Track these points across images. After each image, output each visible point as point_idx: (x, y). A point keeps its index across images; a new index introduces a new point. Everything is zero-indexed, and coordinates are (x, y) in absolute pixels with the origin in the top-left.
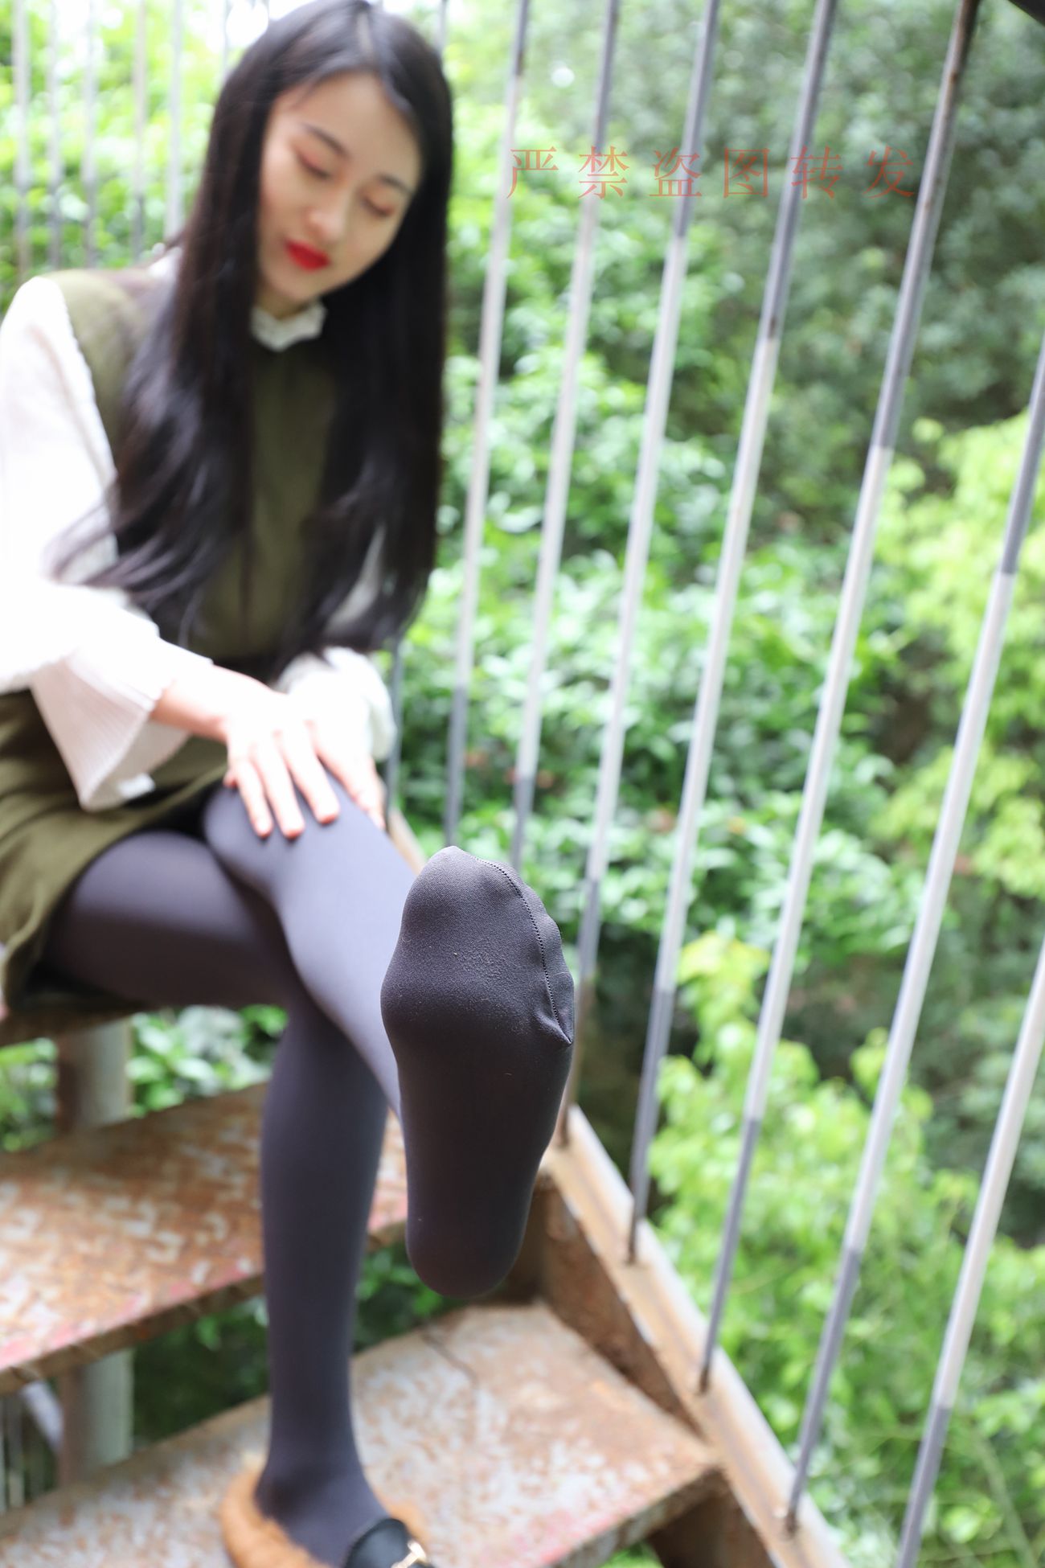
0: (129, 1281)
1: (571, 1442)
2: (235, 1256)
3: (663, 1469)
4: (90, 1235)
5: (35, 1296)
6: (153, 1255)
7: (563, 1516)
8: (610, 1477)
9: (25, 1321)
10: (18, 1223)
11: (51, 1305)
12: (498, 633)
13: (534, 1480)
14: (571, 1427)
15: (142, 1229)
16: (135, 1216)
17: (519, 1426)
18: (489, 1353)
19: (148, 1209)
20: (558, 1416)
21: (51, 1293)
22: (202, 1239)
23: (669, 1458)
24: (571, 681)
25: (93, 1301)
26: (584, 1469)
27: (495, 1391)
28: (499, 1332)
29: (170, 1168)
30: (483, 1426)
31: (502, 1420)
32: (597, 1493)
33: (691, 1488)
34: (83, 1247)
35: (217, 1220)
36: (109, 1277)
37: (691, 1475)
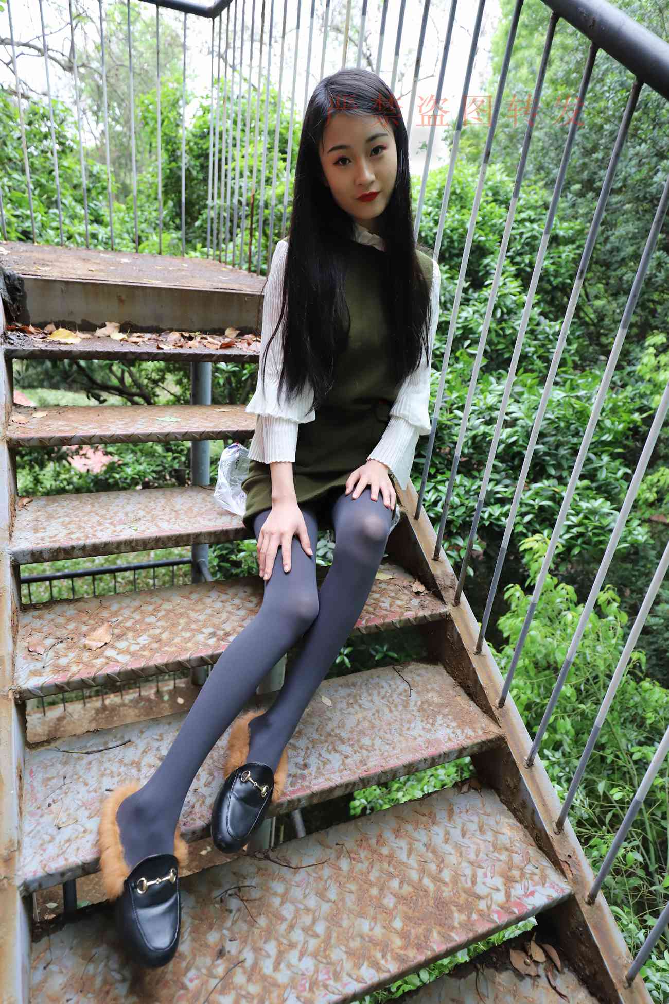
1: (445, 716)
3: (480, 732)
7: (438, 741)
8: (459, 731)
12: (460, 398)
13: (429, 726)
14: (446, 711)
17: (425, 707)
18: (417, 678)
20: (441, 706)
23: (482, 728)
26: (448, 726)
27: (418, 692)
28: (423, 672)
30: (412, 704)
31: (419, 703)
32: (452, 736)
33: (490, 741)
37: (491, 736)
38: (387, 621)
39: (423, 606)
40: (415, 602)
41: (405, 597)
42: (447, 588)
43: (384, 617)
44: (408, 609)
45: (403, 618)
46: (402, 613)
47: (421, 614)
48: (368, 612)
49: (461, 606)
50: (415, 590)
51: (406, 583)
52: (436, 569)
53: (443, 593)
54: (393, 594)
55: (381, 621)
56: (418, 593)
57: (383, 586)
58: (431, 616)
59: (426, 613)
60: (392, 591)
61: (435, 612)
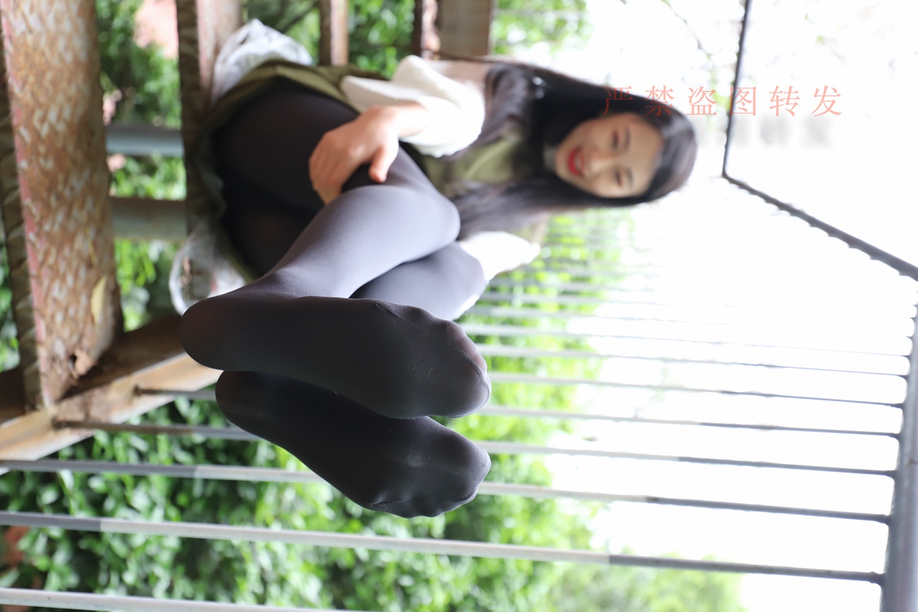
0: (27, 88)
2: (30, 162)
4: (54, 83)
5: (30, 31)
6: (38, 114)
9: (19, 14)
10: (67, 48)
11: (23, 34)
15: (52, 116)
16: (59, 117)
19: (61, 127)
21: (30, 39)
22: (42, 149)
24: (264, 582)
25: (22, 59)
29: (80, 156)
34: (49, 76)
35: (50, 165)
36: (31, 79)
38: (33, 283)
39: (53, 359)
40: (60, 350)
41: (66, 333)
42: (85, 407)
43: (38, 278)
44: (50, 331)
45: (36, 316)
46: (43, 316)
47: (42, 353)
48: (47, 253)
49: (52, 434)
50: (78, 353)
51: (86, 342)
52: (119, 389)
53: (77, 400)
54: (71, 312)
55: (33, 270)
56: (73, 358)
57: (83, 299)
58: (37, 373)
59: (43, 364)
60: (77, 311)
61: (44, 381)
